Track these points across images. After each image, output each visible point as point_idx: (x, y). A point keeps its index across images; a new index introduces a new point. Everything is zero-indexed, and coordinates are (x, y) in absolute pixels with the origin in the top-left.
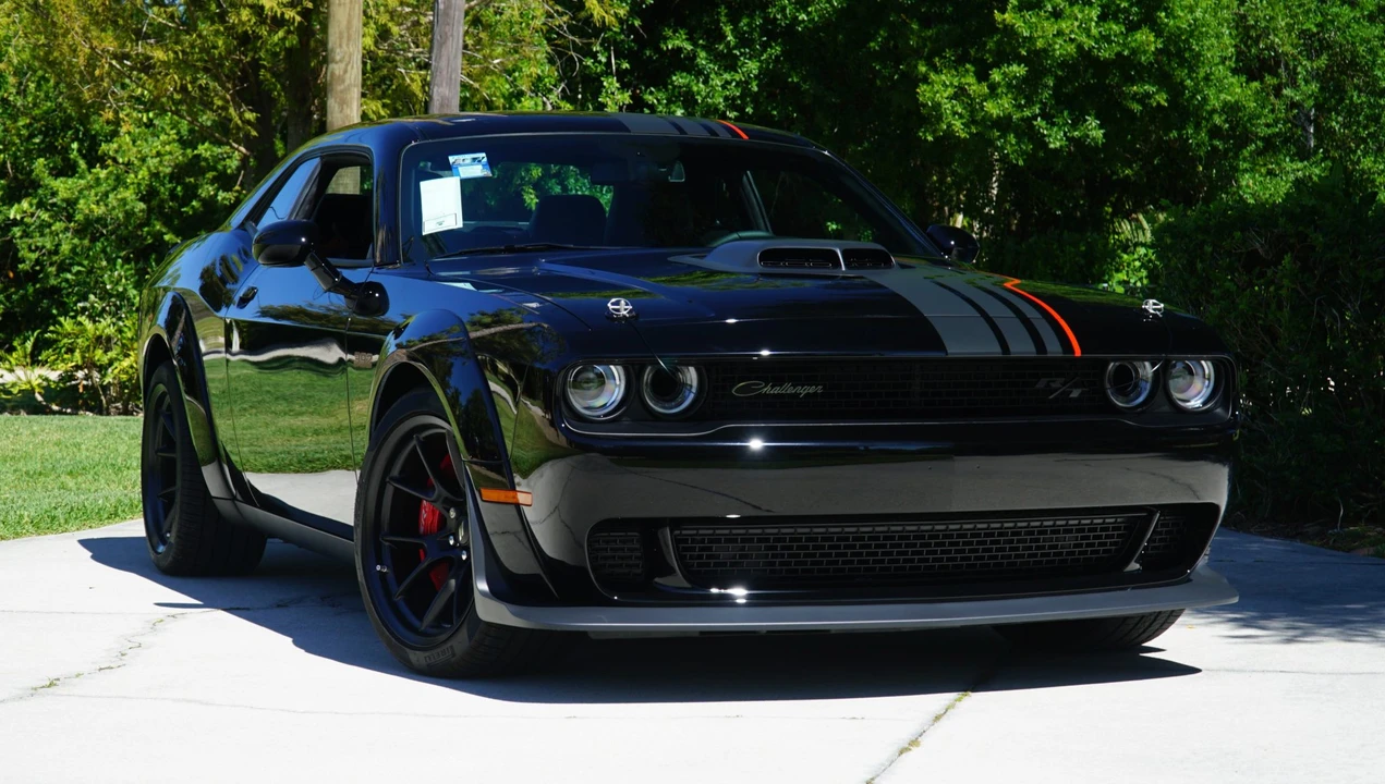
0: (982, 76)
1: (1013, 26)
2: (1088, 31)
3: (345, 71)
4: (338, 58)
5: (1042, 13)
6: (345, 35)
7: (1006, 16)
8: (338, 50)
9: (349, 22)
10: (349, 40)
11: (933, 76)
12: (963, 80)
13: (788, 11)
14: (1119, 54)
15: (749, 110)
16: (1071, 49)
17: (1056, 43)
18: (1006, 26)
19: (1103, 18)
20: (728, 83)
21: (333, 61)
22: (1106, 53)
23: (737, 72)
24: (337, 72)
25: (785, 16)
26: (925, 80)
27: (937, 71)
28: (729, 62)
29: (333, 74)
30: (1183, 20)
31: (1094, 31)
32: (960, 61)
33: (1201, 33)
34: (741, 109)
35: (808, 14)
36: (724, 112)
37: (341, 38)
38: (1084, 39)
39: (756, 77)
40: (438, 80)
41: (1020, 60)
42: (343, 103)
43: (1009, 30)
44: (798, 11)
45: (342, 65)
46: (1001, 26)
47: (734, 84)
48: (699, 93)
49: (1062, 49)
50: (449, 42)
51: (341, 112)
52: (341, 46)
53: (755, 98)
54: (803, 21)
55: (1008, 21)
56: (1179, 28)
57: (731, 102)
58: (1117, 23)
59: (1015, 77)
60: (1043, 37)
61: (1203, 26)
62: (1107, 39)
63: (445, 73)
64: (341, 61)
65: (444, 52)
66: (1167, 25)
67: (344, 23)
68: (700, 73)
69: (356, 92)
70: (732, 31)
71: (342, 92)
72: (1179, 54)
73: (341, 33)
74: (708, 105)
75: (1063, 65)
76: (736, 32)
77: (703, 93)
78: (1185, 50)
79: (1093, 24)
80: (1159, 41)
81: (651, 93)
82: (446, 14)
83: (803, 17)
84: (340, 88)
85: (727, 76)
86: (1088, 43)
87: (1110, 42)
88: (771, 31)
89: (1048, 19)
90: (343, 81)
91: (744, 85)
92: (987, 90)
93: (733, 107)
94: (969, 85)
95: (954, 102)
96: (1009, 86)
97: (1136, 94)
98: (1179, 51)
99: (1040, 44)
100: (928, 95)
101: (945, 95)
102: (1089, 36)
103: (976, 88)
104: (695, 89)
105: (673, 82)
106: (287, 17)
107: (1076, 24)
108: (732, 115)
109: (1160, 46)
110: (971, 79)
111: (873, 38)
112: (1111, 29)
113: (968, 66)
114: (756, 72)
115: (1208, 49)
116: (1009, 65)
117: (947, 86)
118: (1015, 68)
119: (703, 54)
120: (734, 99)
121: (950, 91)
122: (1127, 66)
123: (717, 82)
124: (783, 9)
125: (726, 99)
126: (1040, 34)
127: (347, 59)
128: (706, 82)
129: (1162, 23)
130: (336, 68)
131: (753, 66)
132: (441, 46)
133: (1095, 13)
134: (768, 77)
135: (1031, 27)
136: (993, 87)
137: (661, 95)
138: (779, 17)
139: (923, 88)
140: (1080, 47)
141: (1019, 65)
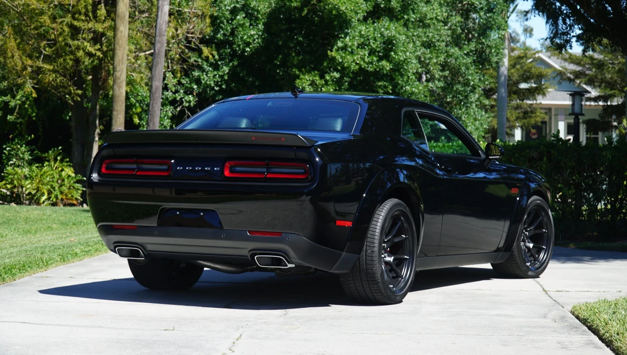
0: (322, 77)
1: (335, 57)
2: (363, 59)
3: (121, 75)
4: (118, 70)
5: (347, 52)
6: (121, 62)
7: (333, 53)
8: (118, 67)
9: (123, 56)
10: (122, 63)
11: (302, 76)
12: (314, 78)
13: (241, 47)
14: (375, 69)
15: (224, 87)
16: (357, 67)
17: (352, 65)
18: (332, 57)
19: (370, 54)
20: (215, 75)
21: (116, 71)
22: (370, 69)
23: (219, 71)
24: (118, 76)
25: (240, 48)
26: (298, 77)
27: (304, 74)
28: (216, 67)
29: (116, 76)
30: (401, 57)
31: (366, 60)
32: (314, 69)
33: (408, 62)
34: (220, 86)
35: (250, 48)
36: (214, 87)
37: (119, 62)
38: (362, 63)
39: (228, 73)
40: (154, 79)
41: (337, 71)
42: (120, 87)
43: (334, 59)
44: (245, 47)
45: (120, 73)
46: (330, 57)
47: (218, 76)
48: (204, 79)
49: (354, 67)
50: (159, 65)
51: (119, 90)
52: (119, 65)
53: (226, 82)
54: (248, 51)
55: (333, 55)
56: (399, 59)
57: (217, 84)
58: (376, 57)
59: (335, 78)
60: (347, 62)
61: (409, 59)
62: (371, 63)
63: (157, 77)
64: (120, 71)
65: (157, 69)
66: (394, 58)
67: (120, 57)
68: (203, 71)
69: (124, 83)
70: (218, 54)
71: (120, 83)
72: (398, 70)
73: (119, 60)
74: (207, 84)
75: (353, 73)
76: (219, 55)
77: (206, 80)
78: (401, 68)
79: (366, 57)
80: (391, 65)
81: (183, 79)
82: (158, 54)
83: (248, 49)
84: (119, 81)
85: (216, 73)
86: (364, 65)
87: (372, 64)
88: (233, 55)
89: (349, 55)
90: (120, 79)
91: (222, 77)
92: (324, 83)
93: (217, 85)
94: (317, 80)
95: (310, 87)
96: (333, 81)
97: (381, 85)
98: (398, 68)
99: (346, 65)
100: (300, 84)
101: (307, 84)
102: (364, 62)
103: (318, 81)
104: (202, 77)
105: (192, 74)
106: (97, 54)
107: (359, 56)
108: (217, 88)
109: (391, 67)
110: (317, 78)
111: (276, 59)
112: (373, 59)
113: (316, 72)
114: (227, 71)
115: (411, 69)
116: (333, 72)
117: (307, 80)
118: (335, 74)
119: (205, 63)
120: (218, 82)
121: (309, 82)
122: (378, 75)
123: (211, 75)
124: (239, 46)
125: (214, 82)
126: (346, 60)
127: (121, 70)
128: (206, 75)
129: (393, 57)
130: (117, 74)
131: (226, 69)
132: (156, 66)
133: (367, 53)
134: (233, 73)
135: (342, 57)
136: (326, 81)
137: (187, 80)
138: (237, 49)
139: (298, 81)
140: (360, 66)
141: (337, 73)
